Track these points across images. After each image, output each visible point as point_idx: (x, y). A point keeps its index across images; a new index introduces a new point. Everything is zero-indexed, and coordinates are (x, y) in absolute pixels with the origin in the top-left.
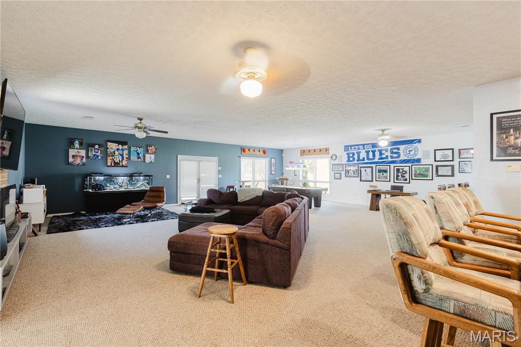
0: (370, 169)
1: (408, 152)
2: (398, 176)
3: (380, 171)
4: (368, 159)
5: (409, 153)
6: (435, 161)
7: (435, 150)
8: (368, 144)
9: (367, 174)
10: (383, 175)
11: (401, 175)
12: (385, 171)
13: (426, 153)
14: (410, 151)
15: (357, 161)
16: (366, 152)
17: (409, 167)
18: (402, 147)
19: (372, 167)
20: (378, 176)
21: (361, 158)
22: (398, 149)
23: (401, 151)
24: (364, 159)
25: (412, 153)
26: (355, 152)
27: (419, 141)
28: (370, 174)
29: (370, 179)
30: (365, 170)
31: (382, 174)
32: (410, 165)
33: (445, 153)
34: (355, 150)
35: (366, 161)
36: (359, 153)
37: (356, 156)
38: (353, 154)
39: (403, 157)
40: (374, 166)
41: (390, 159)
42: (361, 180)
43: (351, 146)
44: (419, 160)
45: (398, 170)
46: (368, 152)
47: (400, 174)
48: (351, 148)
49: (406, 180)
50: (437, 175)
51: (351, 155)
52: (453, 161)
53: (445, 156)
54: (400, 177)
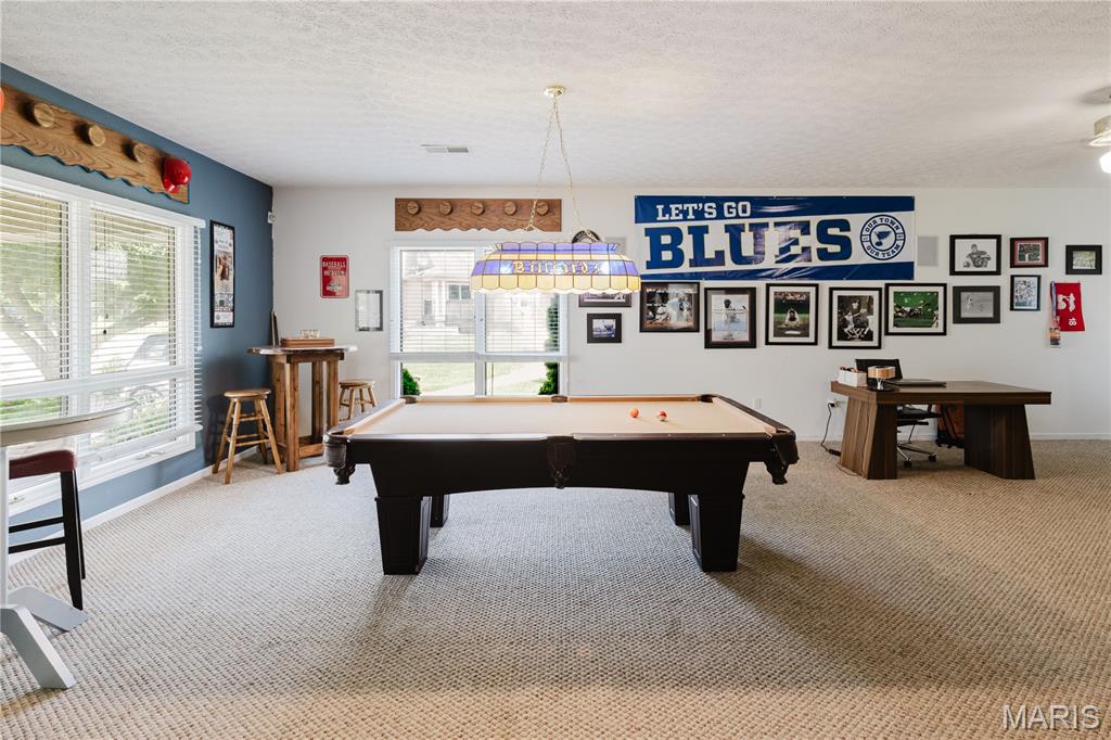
0: (745, 298)
1: (875, 239)
2: (843, 324)
3: (783, 305)
4: (737, 257)
5: (879, 244)
6: (953, 272)
7: (953, 238)
8: (737, 199)
9: (733, 319)
10: (792, 319)
11: (855, 320)
12: (802, 306)
13: (928, 244)
14: (882, 235)
15: (693, 263)
16: (728, 228)
17: (880, 289)
18: (856, 220)
19: (752, 292)
20: (777, 323)
21: (709, 254)
22: (845, 226)
23: (853, 235)
24: (719, 258)
25: (888, 242)
26: (684, 226)
27: (907, 204)
28: (744, 318)
29: (746, 338)
30: (727, 304)
31: (788, 316)
32: (881, 284)
33: (980, 249)
34: (685, 219)
35: (730, 266)
36: (699, 234)
37: (687, 246)
38: (677, 235)
39: (859, 257)
40: (760, 285)
41: (816, 262)
42: (709, 344)
43: (667, 201)
44: (906, 270)
45: (844, 303)
46: (734, 232)
47: (849, 318)
48: (667, 211)
49: (869, 337)
50: (958, 319)
51: (666, 240)
52: (998, 273)
53: (978, 258)
54: (851, 326)
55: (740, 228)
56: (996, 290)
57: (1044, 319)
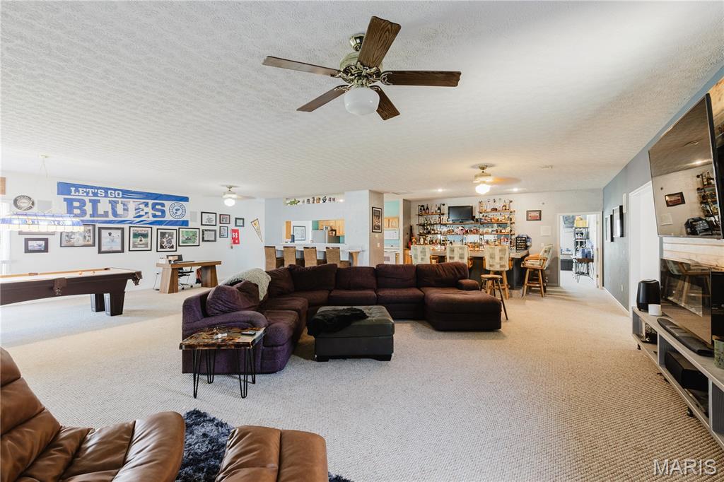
0: (120, 231)
1: (175, 211)
2: (162, 242)
3: (136, 235)
4: (115, 214)
5: (176, 213)
6: (202, 225)
7: (202, 213)
8: (115, 190)
9: (113, 241)
10: (141, 241)
11: (167, 241)
12: (145, 236)
13: (193, 214)
14: (177, 210)
15: (91, 216)
16: (110, 202)
17: (176, 230)
18: (168, 204)
19: (122, 229)
20: (134, 242)
21: (101, 211)
22: (163, 205)
23: (166, 209)
24: (106, 214)
25: (179, 212)
26: (87, 199)
27: (186, 199)
28: (119, 240)
29: (120, 249)
30: (110, 234)
31: (139, 239)
32: (177, 228)
33: (210, 217)
34: (87, 195)
35: (111, 218)
36: (95, 203)
37: (89, 208)
38: (83, 203)
39: (168, 217)
40: (126, 227)
41: (152, 219)
42: (100, 252)
43: (77, 187)
44: (185, 223)
45: (163, 235)
46: (114, 204)
47: (165, 240)
48: (77, 191)
49: (172, 247)
50: (203, 240)
51: (76, 204)
52: (215, 225)
53: (209, 220)
54: (165, 243)
55: (116, 202)
56: (215, 231)
57: (229, 240)
